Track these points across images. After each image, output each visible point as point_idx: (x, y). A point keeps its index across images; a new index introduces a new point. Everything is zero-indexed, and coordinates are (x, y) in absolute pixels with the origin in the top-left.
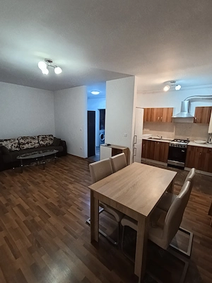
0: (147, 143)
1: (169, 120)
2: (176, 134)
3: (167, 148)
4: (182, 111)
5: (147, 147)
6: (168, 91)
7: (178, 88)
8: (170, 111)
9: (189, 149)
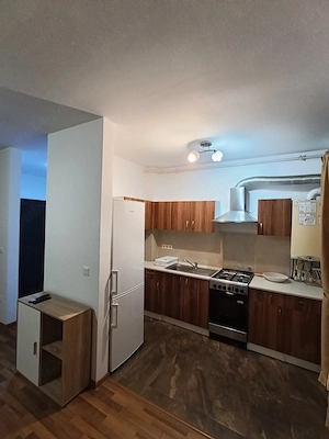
0: (164, 280)
1: (208, 228)
2: (224, 258)
3: (207, 293)
4: (235, 208)
5: (164, 289)
6: (197, 162)
7: (217, 157)
8: (209, 207)
9: (253, 299)
